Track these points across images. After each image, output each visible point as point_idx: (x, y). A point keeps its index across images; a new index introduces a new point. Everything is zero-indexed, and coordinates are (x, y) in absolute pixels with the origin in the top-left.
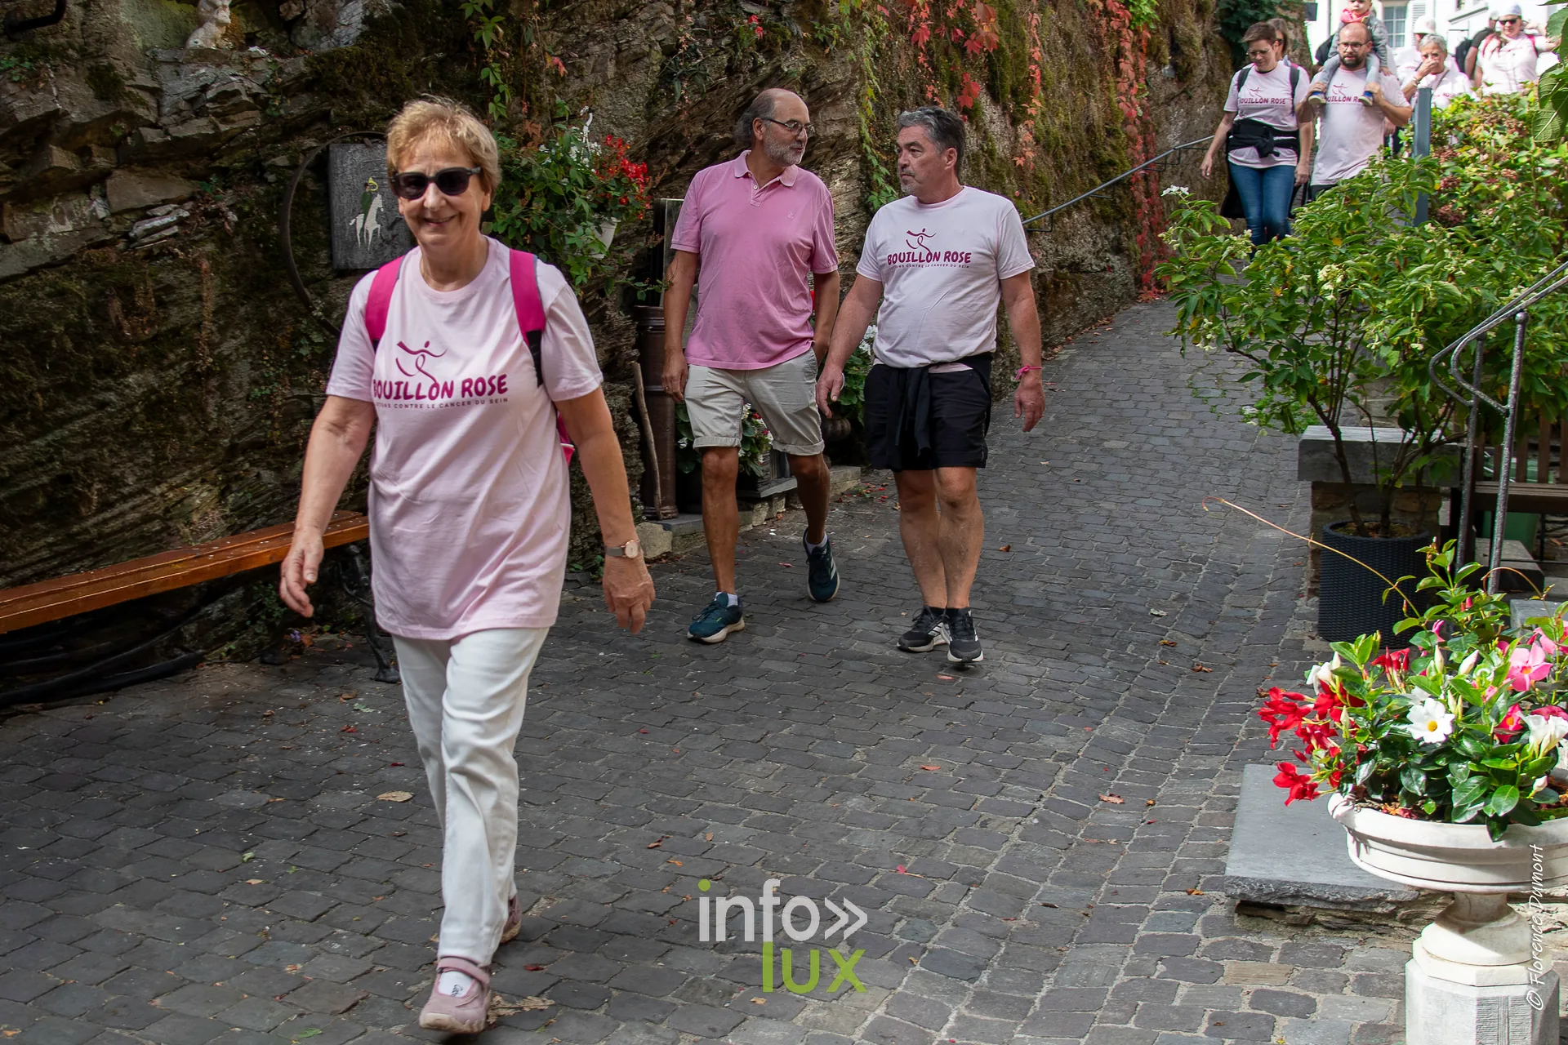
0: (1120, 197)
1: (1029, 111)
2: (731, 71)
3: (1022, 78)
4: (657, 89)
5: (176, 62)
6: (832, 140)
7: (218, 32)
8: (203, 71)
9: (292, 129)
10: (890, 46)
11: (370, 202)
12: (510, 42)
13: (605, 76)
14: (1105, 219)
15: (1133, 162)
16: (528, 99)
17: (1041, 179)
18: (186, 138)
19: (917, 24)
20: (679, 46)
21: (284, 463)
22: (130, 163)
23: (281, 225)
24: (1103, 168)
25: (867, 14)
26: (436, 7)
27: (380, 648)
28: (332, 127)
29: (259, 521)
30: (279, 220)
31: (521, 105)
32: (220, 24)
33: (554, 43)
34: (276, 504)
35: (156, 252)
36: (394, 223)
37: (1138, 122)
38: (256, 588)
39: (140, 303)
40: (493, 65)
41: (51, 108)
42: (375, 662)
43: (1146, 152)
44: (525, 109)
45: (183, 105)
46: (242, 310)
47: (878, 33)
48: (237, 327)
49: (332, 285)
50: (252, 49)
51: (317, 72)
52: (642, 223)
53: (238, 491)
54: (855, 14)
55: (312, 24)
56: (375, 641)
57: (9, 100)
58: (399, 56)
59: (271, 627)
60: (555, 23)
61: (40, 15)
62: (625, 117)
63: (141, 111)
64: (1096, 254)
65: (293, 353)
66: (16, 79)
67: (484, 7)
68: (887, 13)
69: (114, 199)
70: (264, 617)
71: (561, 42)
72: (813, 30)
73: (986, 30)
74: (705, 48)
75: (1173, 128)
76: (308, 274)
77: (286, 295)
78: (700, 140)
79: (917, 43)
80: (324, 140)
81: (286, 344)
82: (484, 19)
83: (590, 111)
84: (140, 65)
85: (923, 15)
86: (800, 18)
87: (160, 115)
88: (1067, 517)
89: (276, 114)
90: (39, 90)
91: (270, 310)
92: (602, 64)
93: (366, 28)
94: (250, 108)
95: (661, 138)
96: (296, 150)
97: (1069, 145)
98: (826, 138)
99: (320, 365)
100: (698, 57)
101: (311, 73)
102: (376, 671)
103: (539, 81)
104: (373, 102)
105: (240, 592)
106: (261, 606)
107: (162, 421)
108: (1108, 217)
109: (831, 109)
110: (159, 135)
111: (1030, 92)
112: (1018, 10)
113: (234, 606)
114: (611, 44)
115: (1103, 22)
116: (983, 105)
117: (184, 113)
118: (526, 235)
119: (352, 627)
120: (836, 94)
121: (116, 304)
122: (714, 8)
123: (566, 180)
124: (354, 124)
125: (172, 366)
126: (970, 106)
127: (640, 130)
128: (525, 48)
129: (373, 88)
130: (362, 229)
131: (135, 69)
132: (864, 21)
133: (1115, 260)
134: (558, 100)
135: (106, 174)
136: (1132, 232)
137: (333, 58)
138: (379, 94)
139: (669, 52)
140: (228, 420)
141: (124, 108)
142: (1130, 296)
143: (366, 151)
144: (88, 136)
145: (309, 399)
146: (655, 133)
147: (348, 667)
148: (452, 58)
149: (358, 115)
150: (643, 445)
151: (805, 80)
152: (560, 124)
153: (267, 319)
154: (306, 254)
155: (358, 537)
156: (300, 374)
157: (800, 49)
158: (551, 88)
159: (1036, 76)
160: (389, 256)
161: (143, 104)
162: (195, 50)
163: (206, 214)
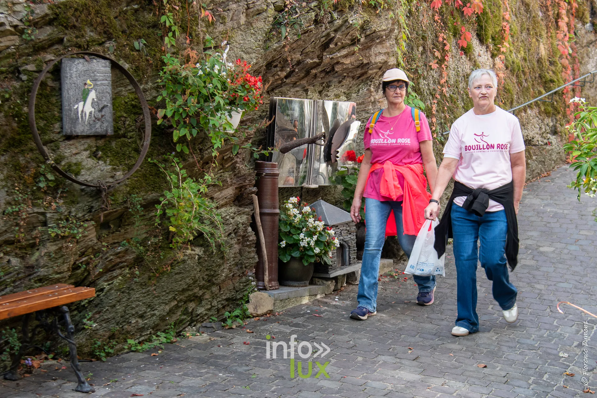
0: (556, 101)
1: (502, 49)
2: (317, 22)
3: (498, 29)
4: (271, 31)
6: (380, 65)
9: (39, 48)
10: (417, 9)
11: (88, 94)
13: (239, 23)
14: (547, 114)
15: (565, 81)
16: (191, 35)
17: (509, 90)
20: (285, 6)
21: (26, 253)
23: (29, 107)
24: (547, 84)
27: (79, 370)
28: (66, 48)
29: (8, 290)
30: (28, 103)
31: (186, 39)
34: (20, 280)
36: (103, 108)
37: (569, 57)
38: (4, 332)
40: (169, 14)
42: (76, 379)
43: (574, 75)
44: (188, 41)
49: (62, 145)
51: (56, 14)
56: (76, 366)
58: (109, 6)
59: (12, 355)
62: (250, 48)
64: (542, 135)
65: (35, 186)
70: (8, 350)
73: (476, 1)
74: (301, 8)
75: (591, 60)
76: (47, 137)
77: (31, 150)
78: (299, 63)
79: (434, 8)
80: (60, 55)
81: (30, 180)
83: (228, 44)
89: (29, 39)
91: (21, 159)
92: (237, 16)
94: (12, 34)
95: (273, 61)
96: (41, 61)
97: (526, 70)
98: (376, 63)
99: (53, 194)
100: (296, 13)
101: (52, 14)
102: (77, 384)
103: (197, 25)
104: (92, 34)
106: (7, 343)
108: (549, 113)
109: (379, 46)
111: (503, 38)
114: (243, 4)
116: (474, 45)
118: (186, 118)
119: (66, 356)
120: (382, 37)
123: (211, 85)
124: (79, 47)
126: (466, 46)
127: (260, 56)
128: (189, 4)
129: (92, 25)
130: (82, 111)
133: (553, 139)
134: (208, 37)
136: (563, 122)
137: (67, 6)
138: (96, 29)
139: (280, 10)
142: (561, 160)
143: (86, 63)
145: (43, 214)
146: (269, 58)
147: (60, 382)
148: (143, 8)
149: (82, 41)
150: (258, 245)
151: (363, 29)
152: (209, 52)
153: (19, 164)
154: (45, 125)
155: (68, 301)
156: (39, 199)
157: (360, 10)
158: (204, 29)
159: (507, 29)
160: (99, 128)
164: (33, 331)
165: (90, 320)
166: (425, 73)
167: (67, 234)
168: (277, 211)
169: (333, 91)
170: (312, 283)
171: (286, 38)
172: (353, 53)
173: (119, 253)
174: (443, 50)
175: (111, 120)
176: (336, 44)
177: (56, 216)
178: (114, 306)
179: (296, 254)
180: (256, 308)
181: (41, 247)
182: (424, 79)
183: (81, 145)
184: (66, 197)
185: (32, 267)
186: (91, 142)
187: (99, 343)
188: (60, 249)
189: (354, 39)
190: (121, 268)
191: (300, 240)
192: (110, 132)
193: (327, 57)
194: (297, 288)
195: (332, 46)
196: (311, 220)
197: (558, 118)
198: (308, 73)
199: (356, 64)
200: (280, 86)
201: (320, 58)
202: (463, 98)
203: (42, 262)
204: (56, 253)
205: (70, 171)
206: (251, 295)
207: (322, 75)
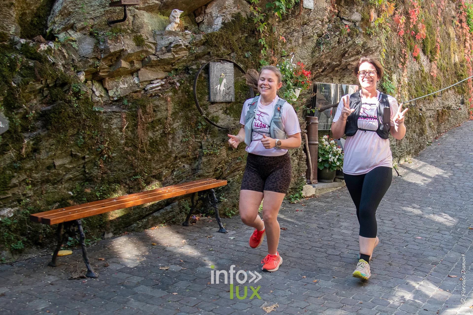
0: (464, 86)
1: (435, 58)
2: (339, 42)
3: (433, 47)
4: (315, 47)
5: (162, 34)
7: (176, 26)
8: (170, 38)
9: (197, 57)
10: (391, 36)
11: (222, 81)
12: (268, 32)
13: (298, 43)
14: (458, 92)
15: (469, 75)
16: (274, 49)
17: (439, 80)
18: (164, 59)
19: (400, 29)
20: (323, 34)
21: (192, 162)
22: (146, 66)
24: (459, 77)
25: (383, 26)
26: (245, 20)
27: (220, 222)
28: (211, 57)
29: (183, 181)
30: (193, 86)
31: (271, 52)
32: (176, 23)
33: (283, 32)
34: (189, 176)
35: (153, 94)
36: (229, 88)
37: (470, 62)
38: (182, 202)
39: (148, 111)
40: (263, 39)
41: (122, 48)
42: (219, 226)
44: (273, 53)
45: (164, 48)
46: (180, 114)
47: (387, 32)
48: (178, 119)
49: (209, 107)
50: (186, 31)
51: (206, 39)
52: (310, 90)
53: (177, 171)
54: (380, 26)
55: (206, 24)
56: (219, 220)
57: (109, 45)
58: (233, 34)
59: (186, 214)
60: (283, 26)
61: (119, 19)
62: (305, 56)
63: (150, 50)
64: (456, 104)
65: (196, 128)
66: (111, 39)
67: (261, 20)
68: (390, 25)
69: (141, 78)
70: (184, 211)
71: (285, 32)
72: (366, 30)
73: (422, 32)
74: (331, 35)
76: (202, 103)
77: (194, 109)
78: (329, 64)
79: (400, 35)
80: (208, 61)
81: (193, 125)
82: (261, 24)
83: (293, 54)
84: (150, 35)
85: (402, 26)
86: (362, 27)
88: (442, 187)
89: (193, 52)
90: (118, 42)
91: (189, 114)
92: (298, 39)
93: (223, 26)
94: (185, 50)
95: (316, 63)
96: (199, 64)
97: (448, 69)
99: (205, 132)
100: (328, 38)
102: (219, 229)
103: (277, 44)
104: (224, 49)
105: (177, 202)
106: (184, 207)
107: (154, 148)
108: (460, 92)
109: (371, 56)
110: (156, 58)
111: (436, 52)
112: (433, 26)
113: (175, 207)
114: (301, 33)
115: (460, 30)
116: (421, 56)
117: (164, 51)
119: (212, 215)
120: (373, 51)
121: (140, 111)
122: (334, 22)
123: (285, 75)
125: (157, 131)
126: (416, 56)
127: (309, 61)
128: (273, 33)
129: (224, 45)
130: (219, 89)
131: (149, 37)
132: (383, 28)
133: (462, 106)
134: (283, 50)
135: (139, 70)
136: (467, 97)
137: (212, 35)
138: (226, 47)
139: (320, 36)
140: (175, 148)
141: (145, 49)
142: (466, 118)
143: (221, 65)
144: (133, 58)
145: (201, 142)
146: (314, 62)
147: (210, 227)
148: (250, 36)
149: (219, 53)
150: (307, 160)
151: (363, 46)
152: (283, 58)
153: (188, 117)
154: (201, 97)
155: (214, 187)
156: (198, 134)
157: (362, 36)
158: (281, 46)
159: (439, 47)
160: (228, 99)
161: (151, 48)
162: (168, 31)
163: (170, 83)
164: (197, 201)
165: (223, 197)
166: (395, 70)
167: (212, 153)
168: (317, 143)
169: (345, 80)
170: (335, 181)
171: (323, 51)
173: (238, 163)
174: (405, 58)
175: (233, 94)
176: (349, 55)
177: (207, 144)
178: (235, 190)
179: (327, 165)
180: (306, 193)
181: (199, 159)
182: (394, 73)
183: (219, 107)
184: (211, 134)
185: (195, 169)
186: (224, 105)
187: (228, 209)
188: (209, 160)
189: (358, 52)
190: (239, 171)
191: (329, 158)
192: (233, 100)
193: (344, 61)
194: (327, 184)
195: (346, 55)
196: (335, 148)
197: (465, 95)
198: (333, 70)
200: (318, 77)
201: (340, 62)
202: (414, 84)
203: (200, 167)
204: (207, 162)
205: (213, 120)
206: (304, 187)
207: (341, 71)
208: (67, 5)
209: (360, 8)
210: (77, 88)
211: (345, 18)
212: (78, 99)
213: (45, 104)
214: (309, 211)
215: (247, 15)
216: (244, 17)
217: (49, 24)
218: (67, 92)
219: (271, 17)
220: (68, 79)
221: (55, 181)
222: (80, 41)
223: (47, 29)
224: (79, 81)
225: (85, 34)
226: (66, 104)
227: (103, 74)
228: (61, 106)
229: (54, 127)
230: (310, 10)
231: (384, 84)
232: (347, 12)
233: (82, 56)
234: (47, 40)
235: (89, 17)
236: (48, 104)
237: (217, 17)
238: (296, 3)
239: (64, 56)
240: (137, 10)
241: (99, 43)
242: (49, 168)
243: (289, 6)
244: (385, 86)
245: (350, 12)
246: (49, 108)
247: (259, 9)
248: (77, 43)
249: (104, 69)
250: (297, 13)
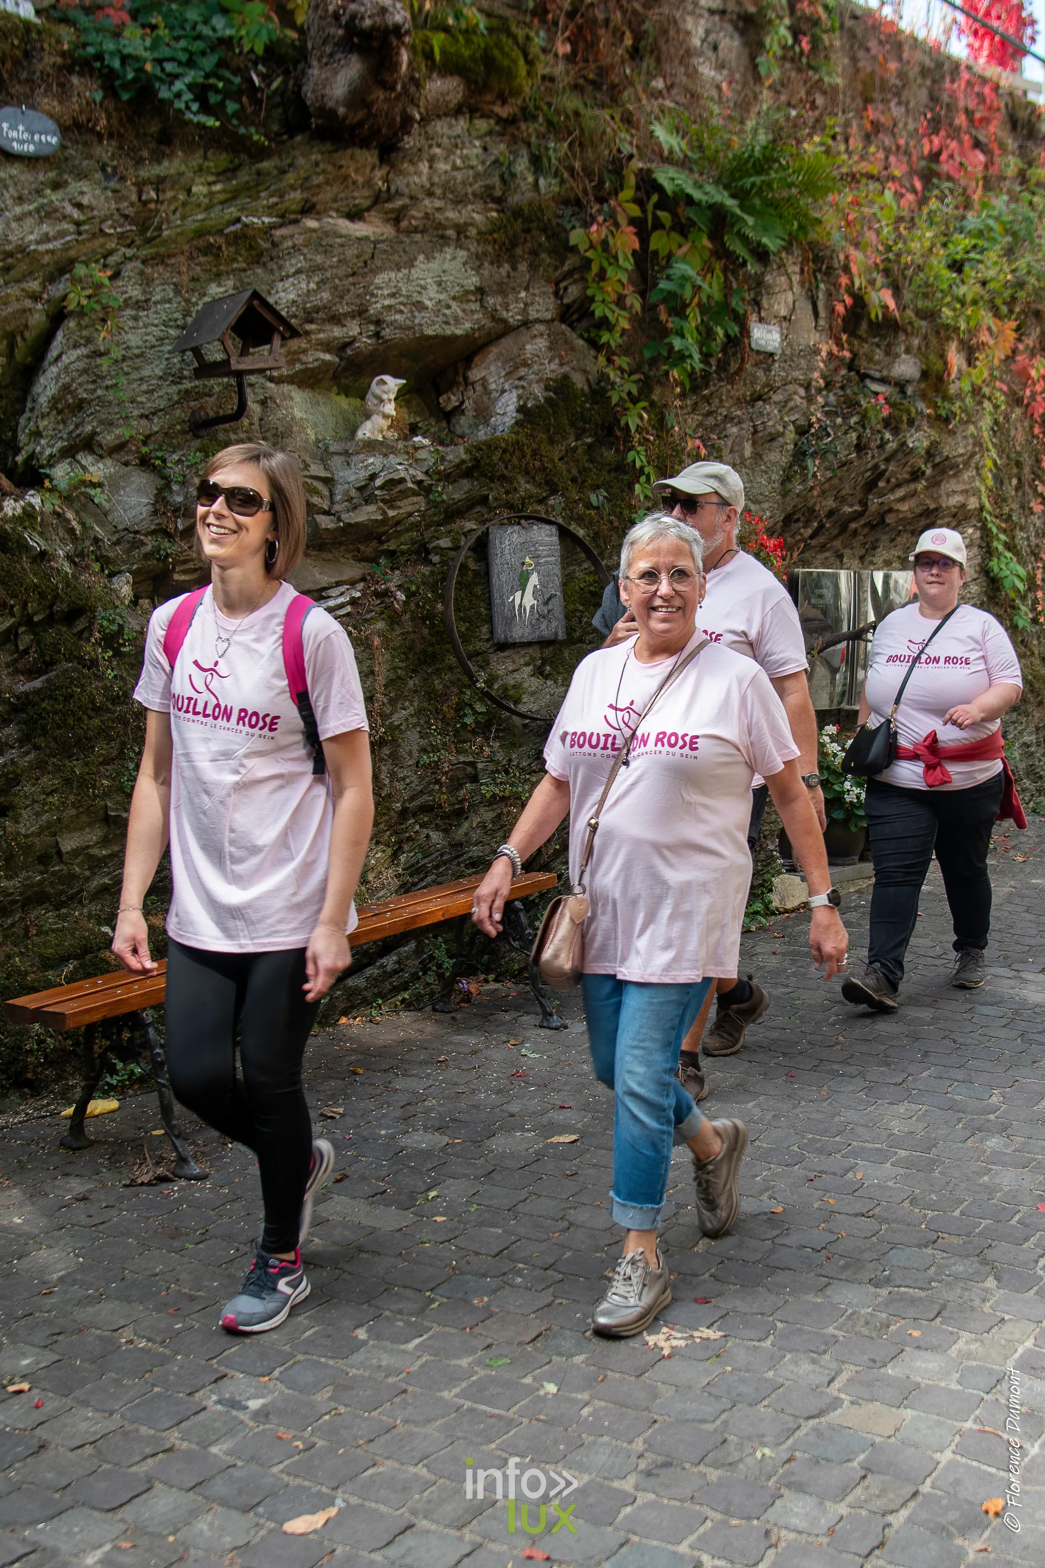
2: (860, 447)
4: (791, 466)
5: (346, 453)
6: (954, 510)
7: (385, 423)
8: (371, 460)
9: (453, 513)
10: (1007, 418)
11: (527, 580)
12: (654, 427)
13: (742, 456)
18: (356, 525)
19: (1033, 397)
20: (811, 425)
21: (451, 825)
23: (445, 603)
25: (986, 390)
26: (585, 396)
27: (543, 996)
28: (491, 510)
29: (429, 879)
30: (443, 598)
32: (386, 416)
33: (695, 426)
34: (445, 864)
36: (550, 599)
38: (428, 942)
40: (639, 449)
42: (539, 1009)
45: (353, 493)
46: (411, 683)
47: (997, 407)
48: (406, 698)
49: (494, 658)
50: (416, 439)
51: (476, 459)
53: (409, 851)
54: (976, 390)
55: (470, 413)
56: (538, 990)
58: (551, 441)
59: (440, 976)
60: (695, 407)
61: (223, 413)
62: (762, 494)
63: (316, 500)
65: (459, 722)
67: (629, 393)
68: (1005, 388)
70: (433, 969)
71: (700, 425)
72: (936, 407)
74: (834, 426)
76: (471, 648)
77: (451, 668)
78: (831, 514)
79: (1033, 415)
80: (483, 522)
81: (451, 714)
82: (629, 405)
84: (313, 457)
85: (1039, 388)
86: (924, 396)
87: (332, 503)
89: (439, 499)
91: (437, 682)
92: (739, 445)
93: (520, 416)
94: (415, 494)
95: (795, 513)
96: (458, 533)
98: (949, 508)
99: (483, 733)
100: (828, 435)
101: (471, 460)
102: (540, 1018)
104: (528, 486)
105: (413, 945)
106: (432, 958)
109: (953, 481)
110: (332, 522)
113: (407, 958)
114: (747, 425)
117: (355, 501)
119: (515, 977)
120: (958, 466)
122: (842, 388)
127: (776, 505)
128: (668, 431)
129: (528, 473)
130: (521, 606)
131: (308, 460)
132: (984, 396)
137: (490, 446)
138: (534, 478)
139: (802, 431)
140: (400, 786)
143: (523, 532)
145: (473, 764)
146: (789, 509)
147: (513, 1014)
148: (601, 442)
149: (515, 498)
151: (929, 454)
153: (434, 691)
154: (469, 629)
155: (521, 895)
156: (465, 741)
157: (925, 426)
160: (545, 630)
161: (317, 492)
162: (364, 441)
163: (377, 594)
166: (1023, 520)
167: (507, 793)
169: (882, 555)
172: (914, 494)
175: (561, 616)
176: (888, 481)
177: (491, 767)
179: (839, 815)
180: (782, 900)
181: (472, 814)
182: (1022, 529)
183: (520, 658)
184: (503, 737)
185: (461, 845)
186: (534, 652)
188: (499, 816)
189: (916, 472)
191: (844, 793)
192: (561, 636)
193: (874, 502)
194: (841, 868)
195: (881, 484)
198: (844, 528)
199: (918, 511)
201: (864, 503)
203: (474, 837)
204: (493, 823)
205: (506, 697)
206: (776, 880)
207: (866, 530)
208: (73, 380)
209: (916, 342)
210: (114, 620)
211: (872, 373)
212: (118, 654)
213: (22, 673)
214: (797, 954)
215: (588, 380)
216: (579, 386)
217: (23, 438)
218: (86, 635)
219: (659, 382)
220: (87, 599)
221: (64, 898)
222: (114, 484)
223: (16, 454)
224: (118, 603)
225: (126, 464)
226: (85, 671)
227: (183, 578)
228: (72, 679)
229: (55, 739)
230: (772, 355)
231: (994, 564)
232: (879, 355)
233: (121, 527)
234: (18, 485)
235: (136, 413)
236: (32, 674)
237: (503, 391)
238: (727, 335)
239: (72, 531)
240: (272, 385)
241: (167, 486)
242: (44, 859)
243: (709, 346)
244: (996, 569)
245: (888, 353)
246: (37, 683)
247: (623, 361)
248: (107, 488)
249: (185, 562)
250: (734, 366)
